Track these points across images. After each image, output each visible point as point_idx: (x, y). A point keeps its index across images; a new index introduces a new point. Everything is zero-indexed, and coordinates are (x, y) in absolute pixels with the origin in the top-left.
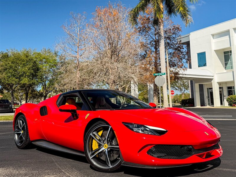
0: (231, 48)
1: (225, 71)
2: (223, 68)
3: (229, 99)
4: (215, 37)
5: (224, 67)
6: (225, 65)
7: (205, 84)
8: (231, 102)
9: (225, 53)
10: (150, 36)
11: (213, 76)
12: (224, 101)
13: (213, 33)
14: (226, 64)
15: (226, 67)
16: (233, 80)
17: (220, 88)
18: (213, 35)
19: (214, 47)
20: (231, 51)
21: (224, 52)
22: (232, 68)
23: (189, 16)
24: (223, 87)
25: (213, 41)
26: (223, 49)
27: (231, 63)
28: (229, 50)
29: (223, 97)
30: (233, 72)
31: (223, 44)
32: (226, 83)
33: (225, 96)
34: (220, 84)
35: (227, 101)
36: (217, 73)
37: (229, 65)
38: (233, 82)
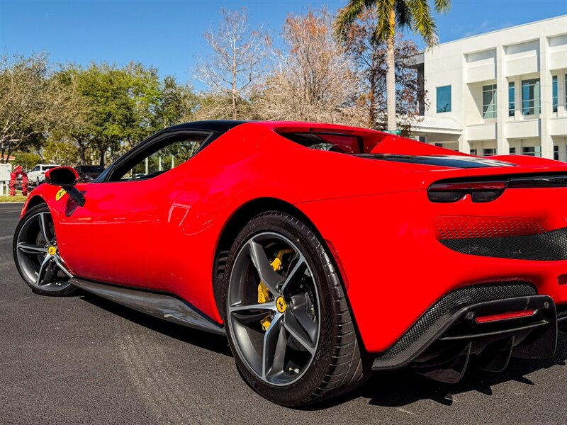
0: (496, 80)
1: (482, 121)
2: (480, 116)
4: (470, 58)
5: (481, 113)
6: (482, 110)
7: (445, 144)
9: (485, 88)
10: (365, 60)
11: (461, 130)
13: (467, 51)
14: (485, 109)
15: (484, 114)
16: (495, 138)
18: (467, 55)
19: (467, 78)
20: (495, 86)
21: (483, 87)
22: (495, 115)
23: (434, 35)
24: (476, 150)
25: (467, 66)
26: (483, 82)
27: (495, 108)
28: (492, 84)
30: (496, 124)
31: (482, 72)
32: (483, 142)
34: (473, 145)
36: (469, 124)
37: (490, 111)
38: (495, 141)
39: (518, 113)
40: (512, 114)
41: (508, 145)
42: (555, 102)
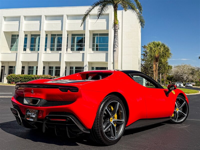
0: (19, 32)
1: (10, 52)
3: (9, 77)
5: (9, 48)
6: (10, 46)
8: (10, 80)
12: (3, 79)
13: (5, 16)
15: (11, 48)
16: (15, 61)
17: (2, 67)
18: (5, 18)
20: (18, 36)
21: (12, 35)
22: (16, 50)
24: (5, 66)
25: (4, 23)
26: (12, 32)
27: (17, 46)
28: (17, 34)
29: (4, 75)
30: (17, 53)
32: (8, 62)
33: (5, 74)
34: (3, 63)
35: (7, 78)
37: (14, 47)
38: (15, 62)
39: (28, 50)
40: (25, 50)
41: (22, 65)
42: (46, 46)
